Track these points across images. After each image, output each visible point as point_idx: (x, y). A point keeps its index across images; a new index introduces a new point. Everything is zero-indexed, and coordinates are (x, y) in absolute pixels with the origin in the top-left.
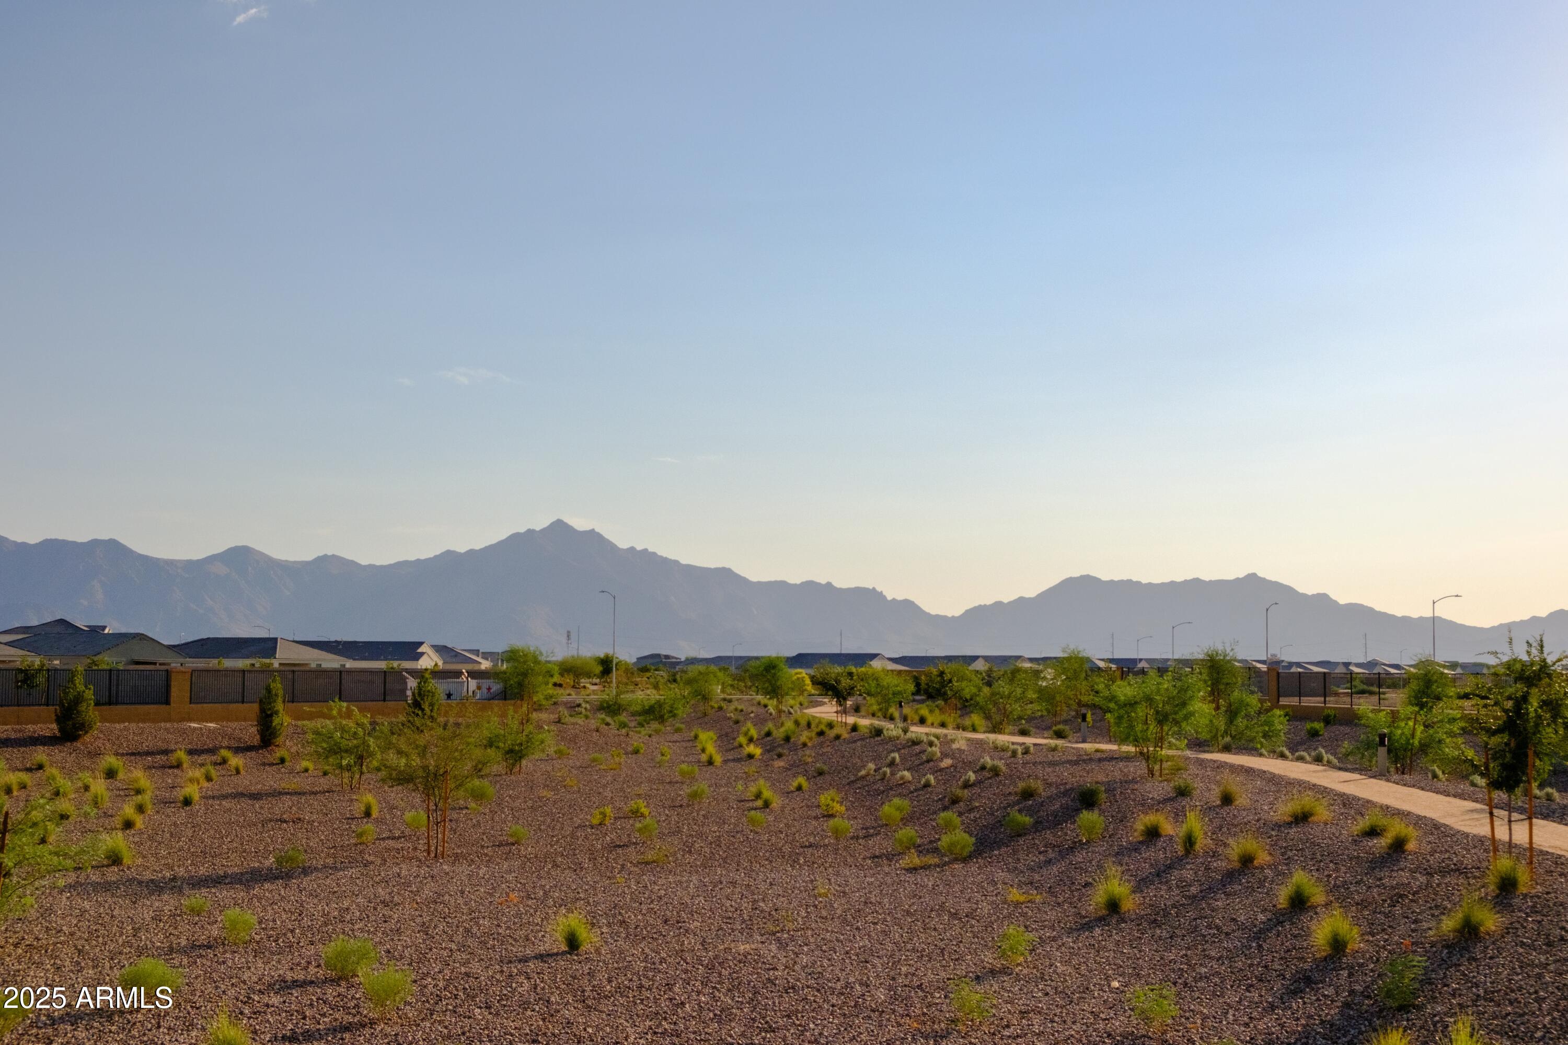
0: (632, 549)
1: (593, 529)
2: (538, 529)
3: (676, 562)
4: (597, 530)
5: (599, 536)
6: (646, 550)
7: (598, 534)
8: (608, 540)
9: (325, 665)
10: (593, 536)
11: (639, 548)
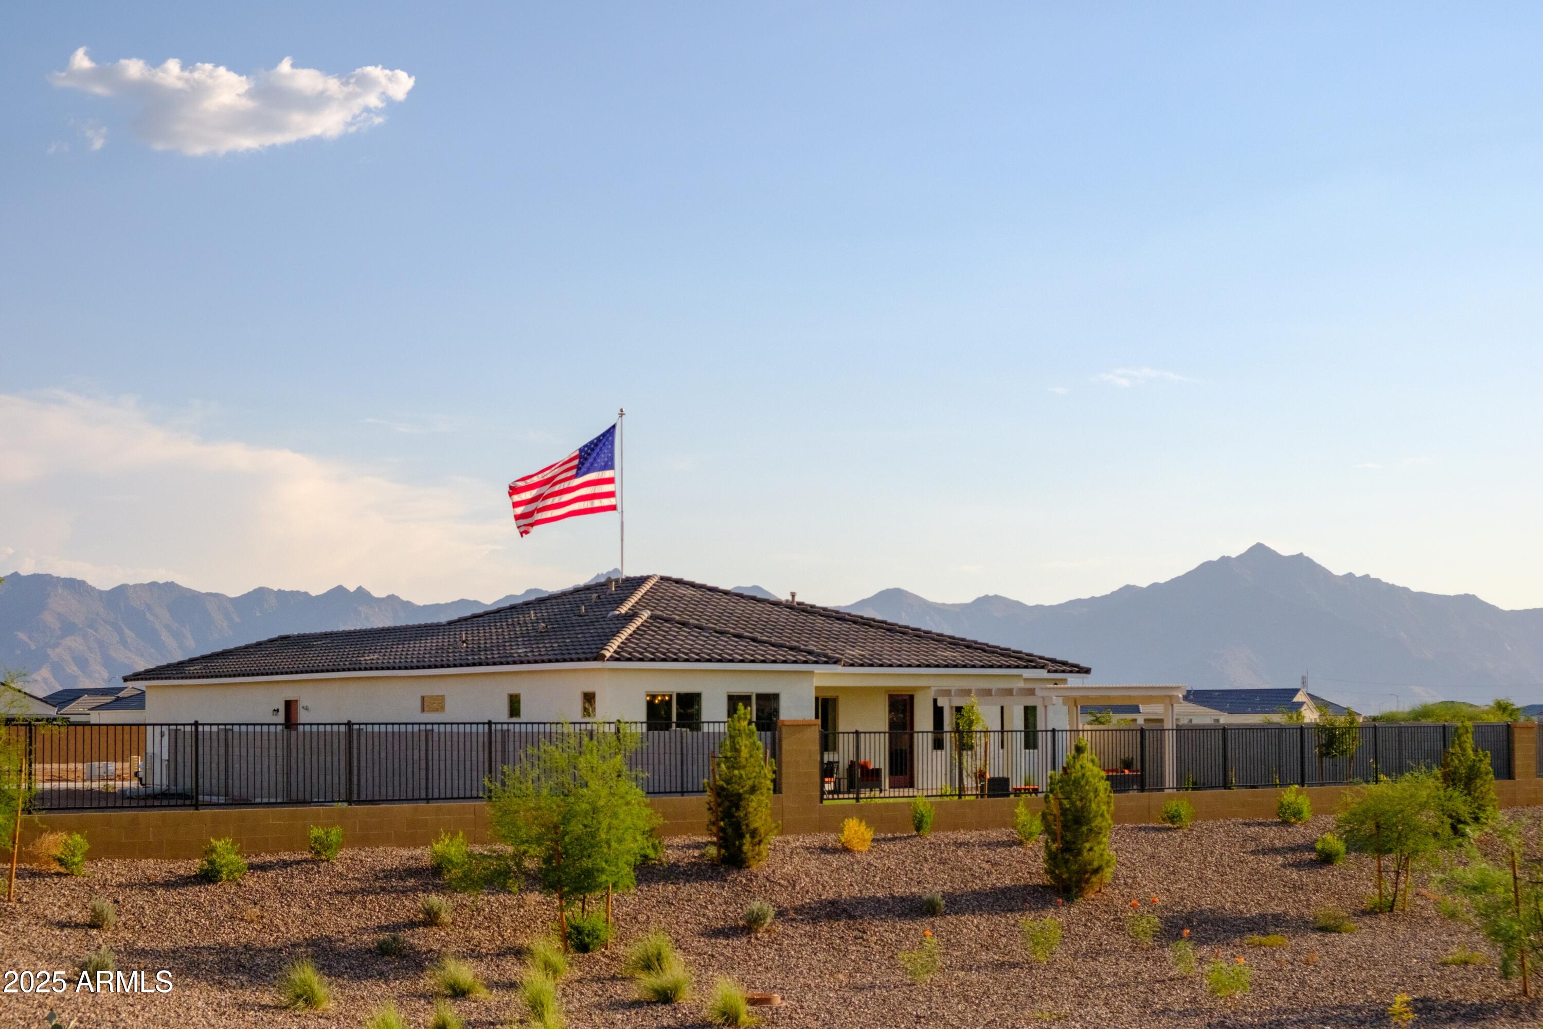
0: (1350, 576)
1: (1301, 554)
2: (1234, 555)
3: (1406, 590)
4: (1306, 554)
5: (1309, 561)
6: (1367, 576)
7: (1308, 558)
8: (1319, 566)
9: (1197, 721)
10: (1301, 561)
11: (1358, 574)
